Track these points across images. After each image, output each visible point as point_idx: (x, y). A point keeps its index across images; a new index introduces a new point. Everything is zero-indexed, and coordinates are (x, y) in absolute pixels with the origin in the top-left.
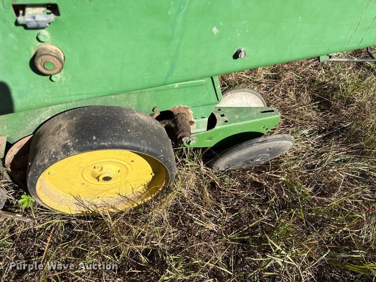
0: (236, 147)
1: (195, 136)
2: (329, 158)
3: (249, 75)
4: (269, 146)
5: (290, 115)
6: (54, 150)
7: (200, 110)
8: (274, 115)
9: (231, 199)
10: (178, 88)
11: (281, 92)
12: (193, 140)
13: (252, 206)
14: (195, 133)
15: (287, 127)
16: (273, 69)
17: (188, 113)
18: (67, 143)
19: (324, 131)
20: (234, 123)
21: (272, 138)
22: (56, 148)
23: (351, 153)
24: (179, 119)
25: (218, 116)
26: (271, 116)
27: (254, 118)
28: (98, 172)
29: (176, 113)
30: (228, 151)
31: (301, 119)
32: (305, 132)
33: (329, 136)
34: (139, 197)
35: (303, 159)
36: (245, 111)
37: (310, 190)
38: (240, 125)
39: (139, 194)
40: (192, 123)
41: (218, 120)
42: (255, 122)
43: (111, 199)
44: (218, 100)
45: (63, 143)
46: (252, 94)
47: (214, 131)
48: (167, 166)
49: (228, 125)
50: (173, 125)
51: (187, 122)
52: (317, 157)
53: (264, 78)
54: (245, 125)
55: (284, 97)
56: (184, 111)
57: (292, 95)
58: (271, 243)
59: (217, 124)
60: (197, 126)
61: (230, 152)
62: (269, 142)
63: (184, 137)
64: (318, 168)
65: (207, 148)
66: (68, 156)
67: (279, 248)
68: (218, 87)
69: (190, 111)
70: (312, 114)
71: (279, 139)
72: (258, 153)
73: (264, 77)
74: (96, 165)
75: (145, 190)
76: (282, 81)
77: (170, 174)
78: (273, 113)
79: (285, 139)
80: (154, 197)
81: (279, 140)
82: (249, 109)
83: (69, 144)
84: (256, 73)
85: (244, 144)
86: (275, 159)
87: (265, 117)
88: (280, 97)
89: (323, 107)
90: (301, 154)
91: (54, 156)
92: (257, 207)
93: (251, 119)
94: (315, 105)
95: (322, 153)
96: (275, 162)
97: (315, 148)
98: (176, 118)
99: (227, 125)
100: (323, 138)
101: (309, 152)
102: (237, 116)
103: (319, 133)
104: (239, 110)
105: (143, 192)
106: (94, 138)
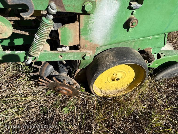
6: (108, 64)
7: (155, 50)
10: (151, 39)
18: (114, 61)
22: (109, 63)
27: (175, 54)
28: (115, 76)
29: (146, 51)
34: (125, 90)
39: (125, 89)
41: (161, 55)
43: (112, 91)
44: (164, 45)
45: (112, 61)
49: (166, 57)
59: (161, 57)
61: (168, 69)
66: (114, 66)
68: (166, 39)
74: (115, 73)
75: (128, 87)
83: (115, 61)
91: (109, 66)
98: (147, 53)
102: (168, 54)
106: (125, 58)
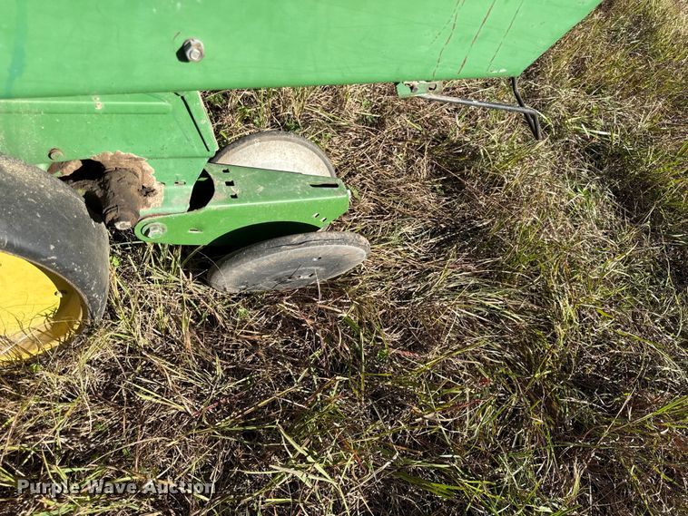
0: (248, 251)
1: (159, 220)
2: (439, 280)
3: (328, 111)
4: (316, 253)
5: (388, 196)
8: (337, 193)
9: (243, 350)
11: (380, 152)
12: (155, 229)
13: (279, 365)
14: (159, 215)
15: (378, 219)
16: (376, 107)
17: (143, 171)
19: (443, 232)
20: (252, 201)
21: (318, 238)
23: (481, 274)
24: (113, 181)
25: (219, 183)
26: (330, 194)
27: (296, 196)
29: (110, 166)
30: (233, 256)
31: (407, 206)
32: (407, 229)
33: (449, 242)
34: (35, 340)
35: (394, 280)
36: (280, 179)
37: (396, 337)
38: (263, 206)
39: (35, 333)
40: (148, 192)
41: (216, 193)
42: (296, 203)
44: (208, 150)
46: (306, 149)
47: (204, 213)
48: (74, 280)
49: (238, 205)
50: (99, 193)
51: (133, 190)
52: (419, 277)
53: (356, 122)
54: (276, 207)
55: (385, 162)
56: (131, 166)
57: (399, 159)
58: (287, 441)
59: (212, 200)
60: (166, 200)
61: (237, 259)
62: (314, 244)
63: (118, 220)
64: (417, 299)
65: (198, 246)
67: (301, 450)
68: (203, 122)
69: (147, 167)
70: (428, 199)
71: (332, 241)
72: (297, 264)
73: (356, 119)
75: (48, 326)
76: (386, 131)
77: (85, 297)
78: (335, 189)
79: (345, 241)
80: (65, 342)
81: (332, 243)
82: (292, 176)
84: (342, 109)
85: (264, 246)
86: (344, 276)
87: (318, 195)
88: (378, 161)
89: (449, 187)
90: (392, 271)
92: (288, 366)
93: (288, 197)
94: (437, 182)
95: (430, 271)
96: (343, 283)
97: (419, 261)
98: (108, 177)
99: (235, 205)
100: (438, 244)
101: (407, 269)
102: (262, 188)
103: (433, 235)
104: (270, 175)
105: (44, 330)
